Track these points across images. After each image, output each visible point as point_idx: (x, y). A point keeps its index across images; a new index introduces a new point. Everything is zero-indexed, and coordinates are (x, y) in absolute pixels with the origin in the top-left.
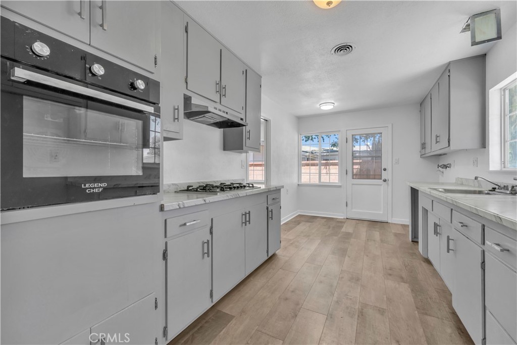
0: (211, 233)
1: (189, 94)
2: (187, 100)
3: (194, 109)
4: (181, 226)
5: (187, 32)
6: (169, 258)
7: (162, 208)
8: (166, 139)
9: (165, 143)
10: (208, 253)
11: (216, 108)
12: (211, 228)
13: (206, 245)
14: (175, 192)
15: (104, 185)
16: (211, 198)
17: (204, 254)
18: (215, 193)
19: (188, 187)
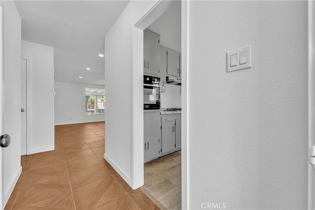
0: (175, 124)
1: (168, 76)
2: (167, 78)
3: (169, 81)
4: (166, 120)
5: (167, 54)
6: (162, 129)
7: (160, 114)
8: (161, 92)
9: (162, 93)
10: (174, 131)
11: (177, 79)
12: (175, 123)
13: (173, 128)
14: (163, 111)
15: (149, 106)
16: (175, 112)
17: (173, 131)
18: (177, 111)
19: (168, 109)
